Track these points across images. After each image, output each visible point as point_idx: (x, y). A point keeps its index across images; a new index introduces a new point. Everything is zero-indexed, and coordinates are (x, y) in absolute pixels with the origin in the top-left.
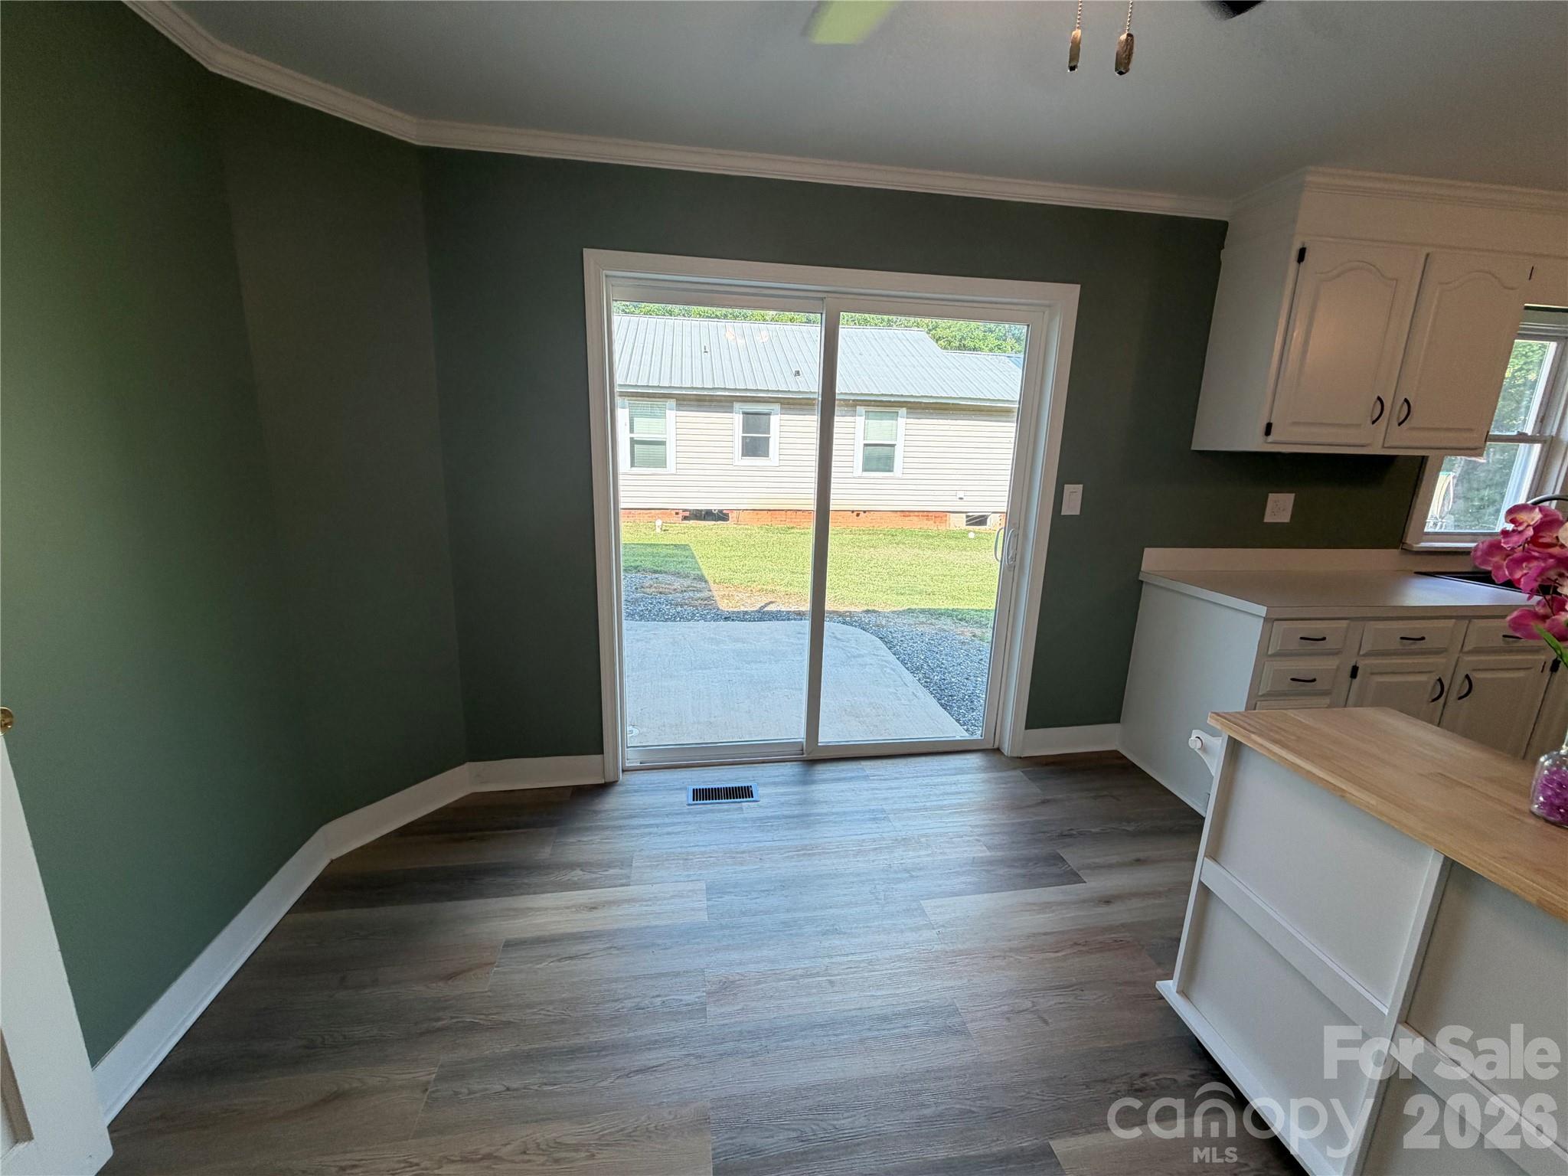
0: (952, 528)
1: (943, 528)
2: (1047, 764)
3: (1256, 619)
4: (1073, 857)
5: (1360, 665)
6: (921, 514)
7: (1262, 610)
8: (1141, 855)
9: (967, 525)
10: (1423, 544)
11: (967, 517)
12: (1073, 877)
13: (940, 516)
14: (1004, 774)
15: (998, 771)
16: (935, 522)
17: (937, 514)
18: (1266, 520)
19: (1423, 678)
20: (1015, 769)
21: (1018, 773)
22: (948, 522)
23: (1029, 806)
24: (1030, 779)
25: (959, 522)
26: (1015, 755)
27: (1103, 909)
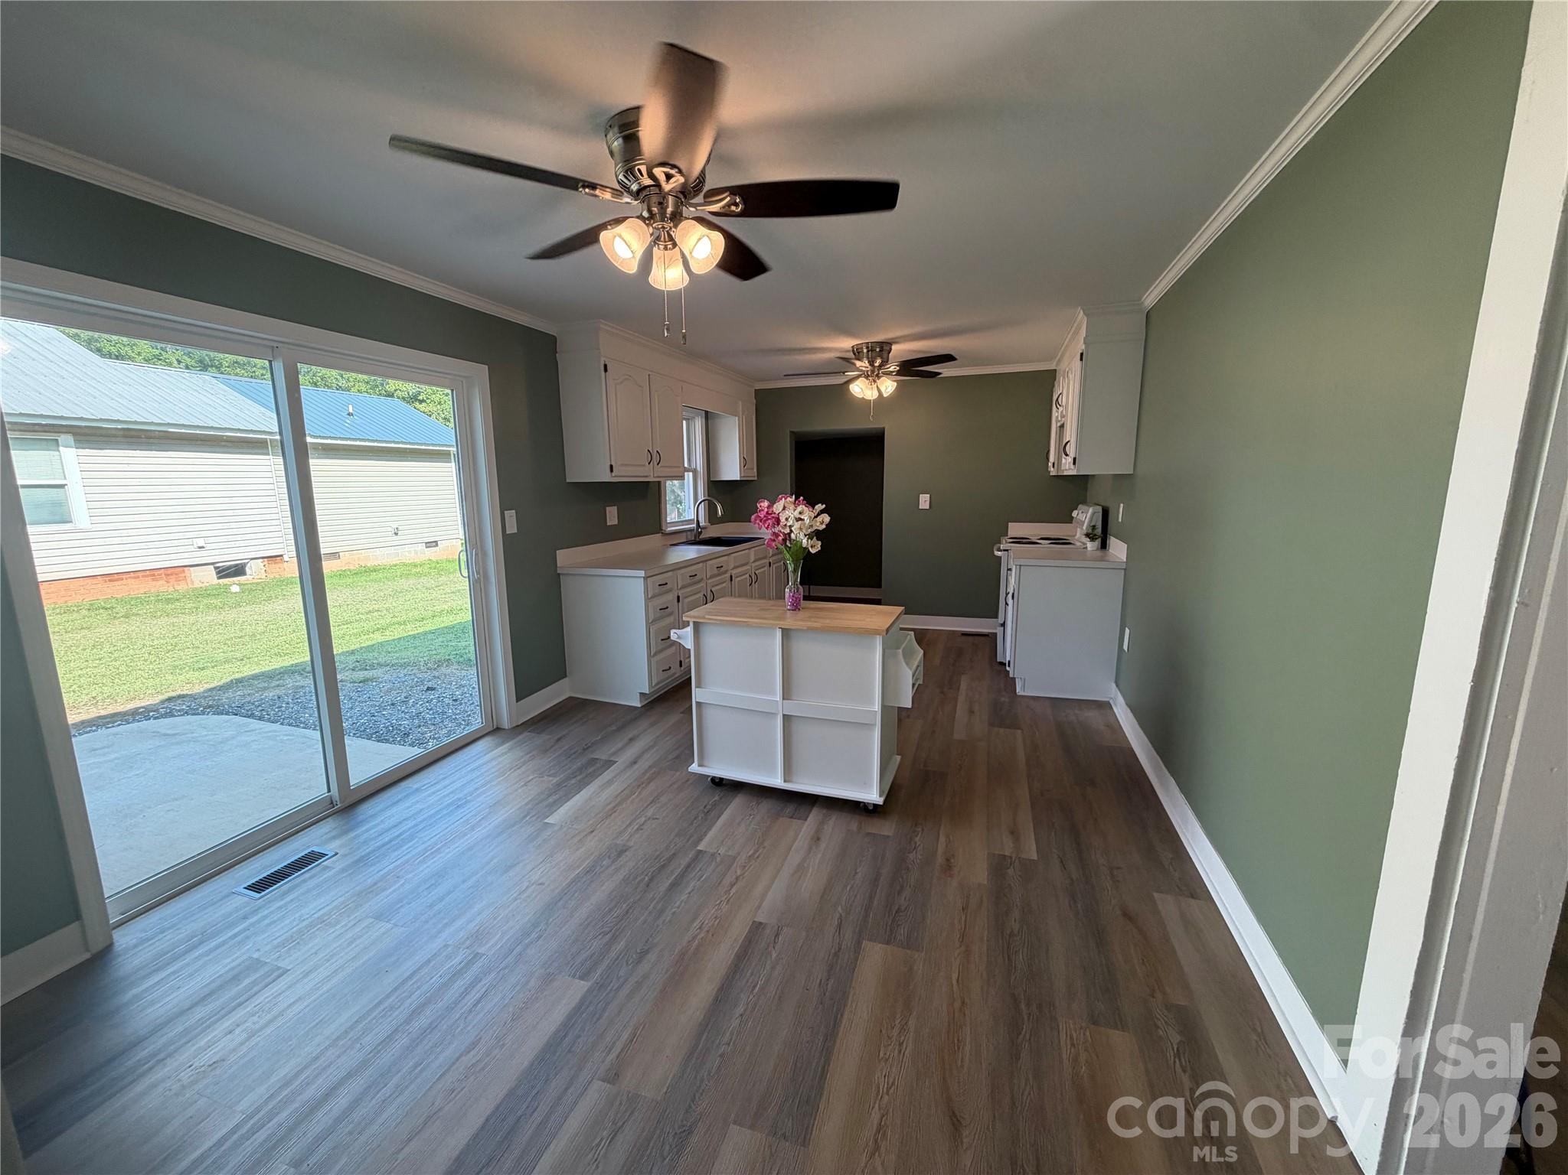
0: (197, 585)
1: (182, 587)
2: (539, 721)
3: (639, 580)
4: (602, 754)
5: (680, 595)
6: (140, 574)
7: (642, 573)
8: (630, 736)
9: (219, 578)
10: (669, 529)
11: (216, 568)
12: (609, 763)
13: (175, 573)
14: (520, 737)
15: (514, 739)
16: (168, 582)
17: (169, 572)
18: (608, 524)
19: (697, 596)
20: (520, 734)
21: (526, 734)
22: (188, 580)
23: (552, 746)
24: (538, 733)
25: (209, 576)
26: (514, 725)
27: (636, 767)
